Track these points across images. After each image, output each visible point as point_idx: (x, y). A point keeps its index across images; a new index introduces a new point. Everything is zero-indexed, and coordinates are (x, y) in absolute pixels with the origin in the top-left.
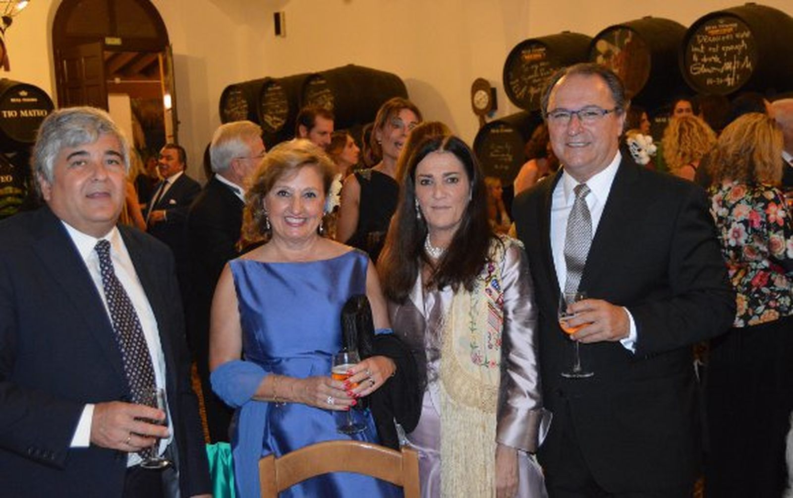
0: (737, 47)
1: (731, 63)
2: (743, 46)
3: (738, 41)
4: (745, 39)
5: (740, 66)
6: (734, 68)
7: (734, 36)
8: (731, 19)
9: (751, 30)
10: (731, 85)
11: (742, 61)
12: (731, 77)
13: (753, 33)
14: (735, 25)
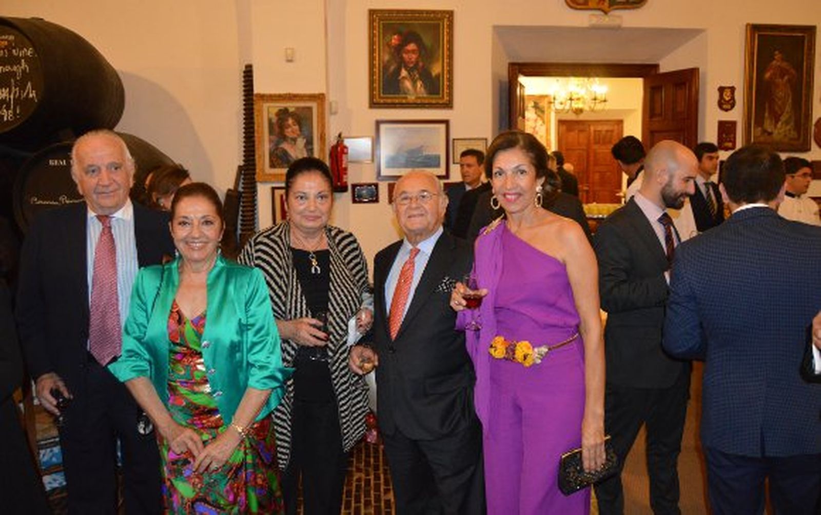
0: (15, 68)
1: (8, 89)
2: (23, 67)
3: (16, 61)
4: (26, 57)
5: (20, 96)
6: (12, 97)
7: (10, 52)
8: (7, 28)
9: (34, 47)
10: (8, 120)
11: (23, 87)
12: (8, 108)
13: (36, 50)
14: (12, 38)
